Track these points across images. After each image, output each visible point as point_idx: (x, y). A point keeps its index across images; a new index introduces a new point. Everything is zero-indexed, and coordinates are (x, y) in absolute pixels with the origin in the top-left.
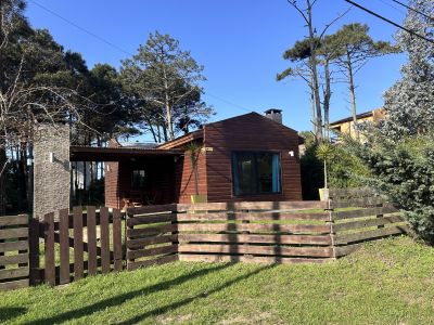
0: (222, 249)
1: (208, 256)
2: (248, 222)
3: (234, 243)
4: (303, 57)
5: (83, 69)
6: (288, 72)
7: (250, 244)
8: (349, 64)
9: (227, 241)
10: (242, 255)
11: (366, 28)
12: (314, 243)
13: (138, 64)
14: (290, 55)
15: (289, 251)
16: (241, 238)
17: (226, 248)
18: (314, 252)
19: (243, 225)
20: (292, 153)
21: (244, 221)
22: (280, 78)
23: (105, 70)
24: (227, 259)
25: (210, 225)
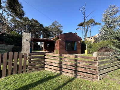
0: (57, 69)
1: (53, 70)
2: (66, 61)
3: (61, 68)
4: (81, 26)
5: (43, 27)
6: (78, 28)
7: (66, 69)
8: (90, 27)
9: (59, 66)
10: (63, 72)
11: (94, 20)
12: (90, 72)
13: (52, 26)
14: (79, 25)
15: (79, 74)
16: (63, 66)
17: (59, 69)
18: (89, 76)
19: (64, 62)
20: (79, 42)
21: (65, 61)
22: (77, 29)
23: (47, 27)
24: (59, 72)
25: (54, 60)
